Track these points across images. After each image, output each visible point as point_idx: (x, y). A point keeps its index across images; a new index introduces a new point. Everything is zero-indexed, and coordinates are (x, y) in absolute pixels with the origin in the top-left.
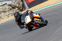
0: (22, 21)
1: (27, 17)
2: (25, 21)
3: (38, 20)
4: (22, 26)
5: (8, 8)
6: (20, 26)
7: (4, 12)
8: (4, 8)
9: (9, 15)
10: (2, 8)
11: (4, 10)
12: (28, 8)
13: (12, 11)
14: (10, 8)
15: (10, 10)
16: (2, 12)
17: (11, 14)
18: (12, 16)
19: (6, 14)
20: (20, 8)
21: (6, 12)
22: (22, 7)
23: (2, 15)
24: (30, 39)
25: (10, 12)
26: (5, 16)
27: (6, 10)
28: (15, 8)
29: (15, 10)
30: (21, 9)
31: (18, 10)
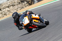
0: (21, 23)
1: (25, 18)
2: (23, 23)
3: (37, 21)
4: (20, 27)
5: (17, 2)
6: (18, 27)
7: (13, 6)
8: (13, 2)
9: (18, 8)
10: (11, 2)
11: (13, 4)
12: (37, 2)
13: (21, 4)
14: (19, 2)
15: (19, 4)
16: (11, 6)
17: (20, 8)
18: (20, 10)
19: (15, 8)
20: (29, 1)
21: (15, 5)
22: (31, 1)
23: (11, 9)
24: (39, 33)
25: (19, 5)
26: (14, 10)
27: (15, 4)
28: (24, 2)
29: (24, 4)
30: (30, 3)
31: (27, 3)
